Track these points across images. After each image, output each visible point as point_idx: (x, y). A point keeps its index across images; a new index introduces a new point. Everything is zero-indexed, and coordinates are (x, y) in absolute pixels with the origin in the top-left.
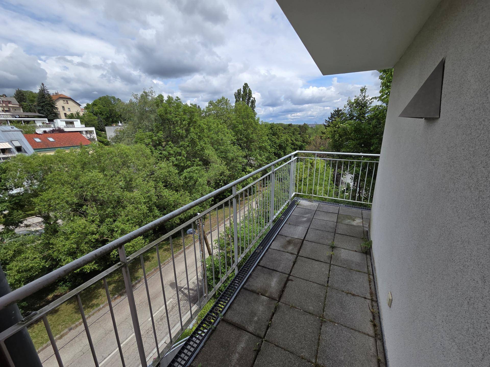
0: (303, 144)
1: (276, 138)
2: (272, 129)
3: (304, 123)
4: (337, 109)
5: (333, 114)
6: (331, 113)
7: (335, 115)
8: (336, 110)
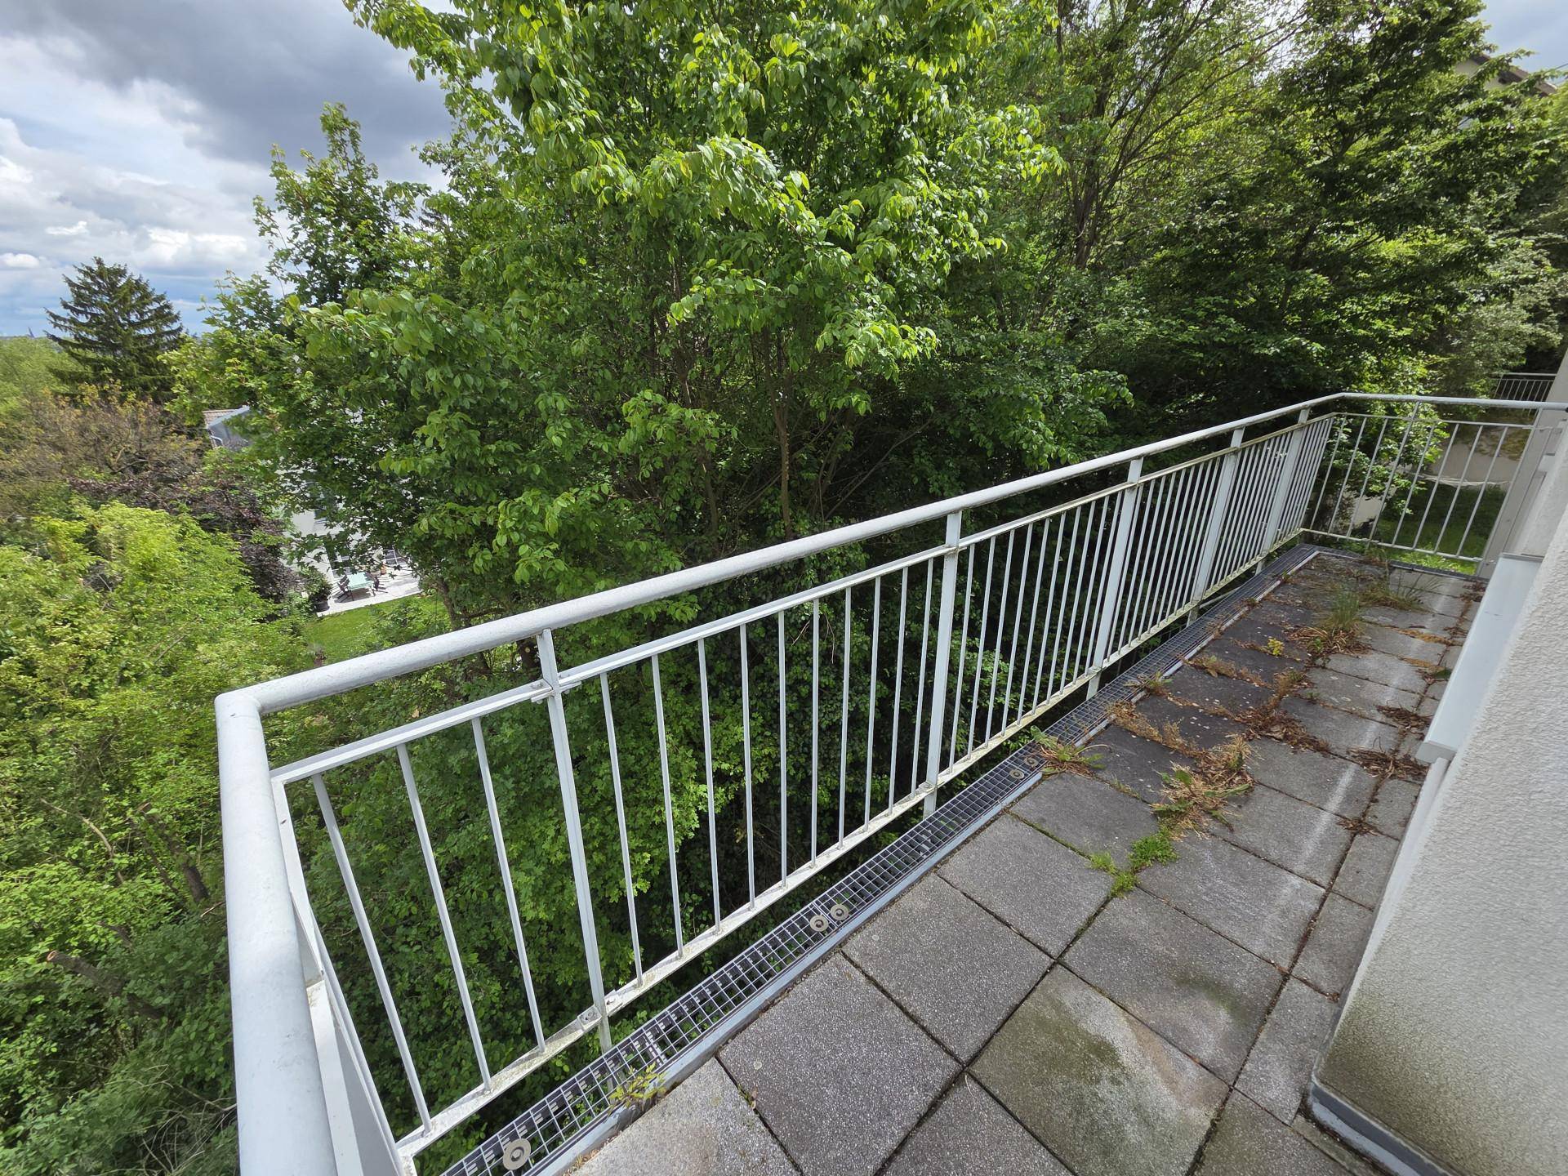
4: (95, 266)
5: (79, 287)
6: (71, 284)
7: (94, 292)
8: (91, 269)
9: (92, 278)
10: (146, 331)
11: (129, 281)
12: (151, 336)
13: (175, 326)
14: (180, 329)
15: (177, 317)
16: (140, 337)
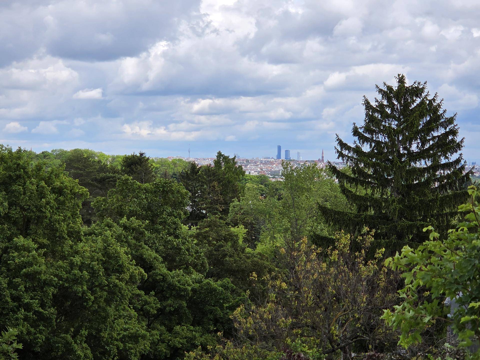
0: (216, 284)
1: (42, 246)
2: (15, 187)
3: (220, 155)
4: (395, 85)
5: (374, 110)
6: (367, 105)
7: (385, 116)
8: (390, 88)
9: (389, 99)
10: (422, 164)
11: (422, 103)
12: (426, 170)
13: (453, 157)
14: (458, 161)
15: (459, 146)
16: (415, 170)
